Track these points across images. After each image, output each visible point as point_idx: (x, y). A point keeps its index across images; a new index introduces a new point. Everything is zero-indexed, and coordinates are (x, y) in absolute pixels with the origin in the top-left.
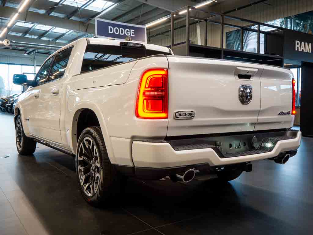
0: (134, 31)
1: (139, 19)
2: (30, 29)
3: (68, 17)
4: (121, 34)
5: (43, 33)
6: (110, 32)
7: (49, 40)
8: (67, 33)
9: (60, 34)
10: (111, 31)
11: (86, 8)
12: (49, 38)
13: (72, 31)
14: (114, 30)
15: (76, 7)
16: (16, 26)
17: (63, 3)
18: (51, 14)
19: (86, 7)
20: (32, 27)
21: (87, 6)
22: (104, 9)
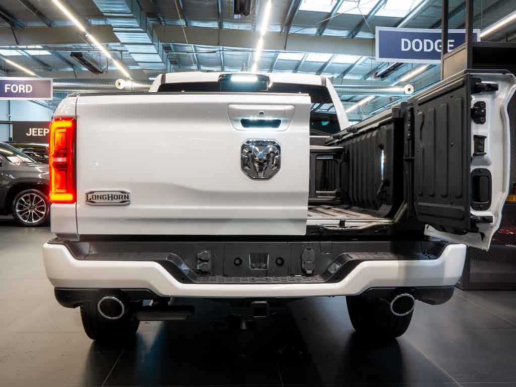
0: (453, 41)
1: (481, 18)
2: (300, 62)
3: (352, 35)
4: (426, 50)
5: (320, 66)
6: (403, 49)
7: (333, 77)
8: (358, 63)
9: (349, 66)
10: (406, 46)
11: (376, 15)
12: (333, 74)
13: (364, 58)
14: (412, 45)
15: (359, 15)
16: (279, 59)
17: (338, 12)
18: (324, 34)
19: (375, 13)
20: (303, 59)
21: (377, 10)
22: (411, 10)
